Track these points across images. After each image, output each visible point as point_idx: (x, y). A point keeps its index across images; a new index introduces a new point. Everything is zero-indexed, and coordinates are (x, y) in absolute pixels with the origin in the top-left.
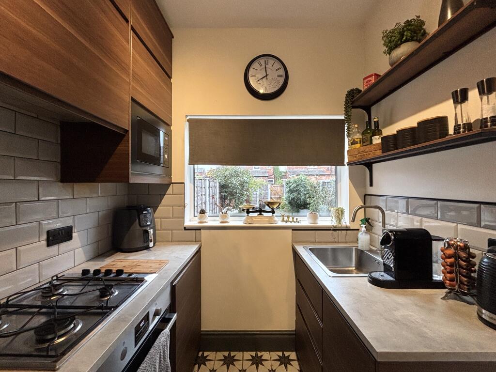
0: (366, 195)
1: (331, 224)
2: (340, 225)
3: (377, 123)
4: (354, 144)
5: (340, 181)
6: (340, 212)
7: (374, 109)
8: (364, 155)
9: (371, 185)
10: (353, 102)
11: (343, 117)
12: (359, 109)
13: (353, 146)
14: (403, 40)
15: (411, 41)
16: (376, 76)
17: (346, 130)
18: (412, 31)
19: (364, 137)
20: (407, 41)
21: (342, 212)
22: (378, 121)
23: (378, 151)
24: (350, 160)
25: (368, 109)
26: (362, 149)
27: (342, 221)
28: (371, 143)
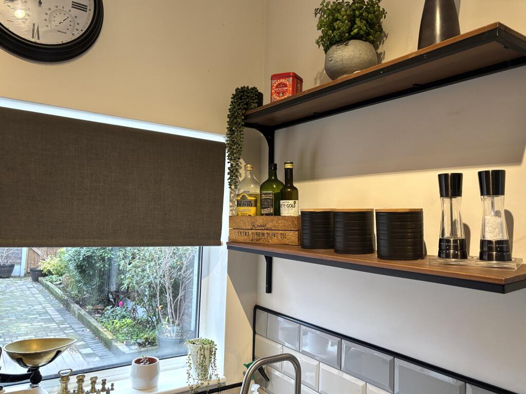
0: (257, 307)
1: (187, 385)
2: (206, 384)
3: (289, 173)
4: (244, 205)
5: (208, 275)
6: (207, 353)
7: (280, 136)
8: (263, 234)
9: (269, 290)
10: (246, 117)
11: (222, 139)
12: (254, 130)
13: (242, 208)
14: (352, 33)
15: (365, 41)
16: (295, 79)
17: (227, 171)
18: (367, 22)
19: (264, 197)
20: (357, 37)
21: (212, 352)
22: (291, 170)
23: (292, 233)
24: (235, 237)
25: (269, 132)
26: (260, 220)
27: (210, 371)
28: (277, 212)
